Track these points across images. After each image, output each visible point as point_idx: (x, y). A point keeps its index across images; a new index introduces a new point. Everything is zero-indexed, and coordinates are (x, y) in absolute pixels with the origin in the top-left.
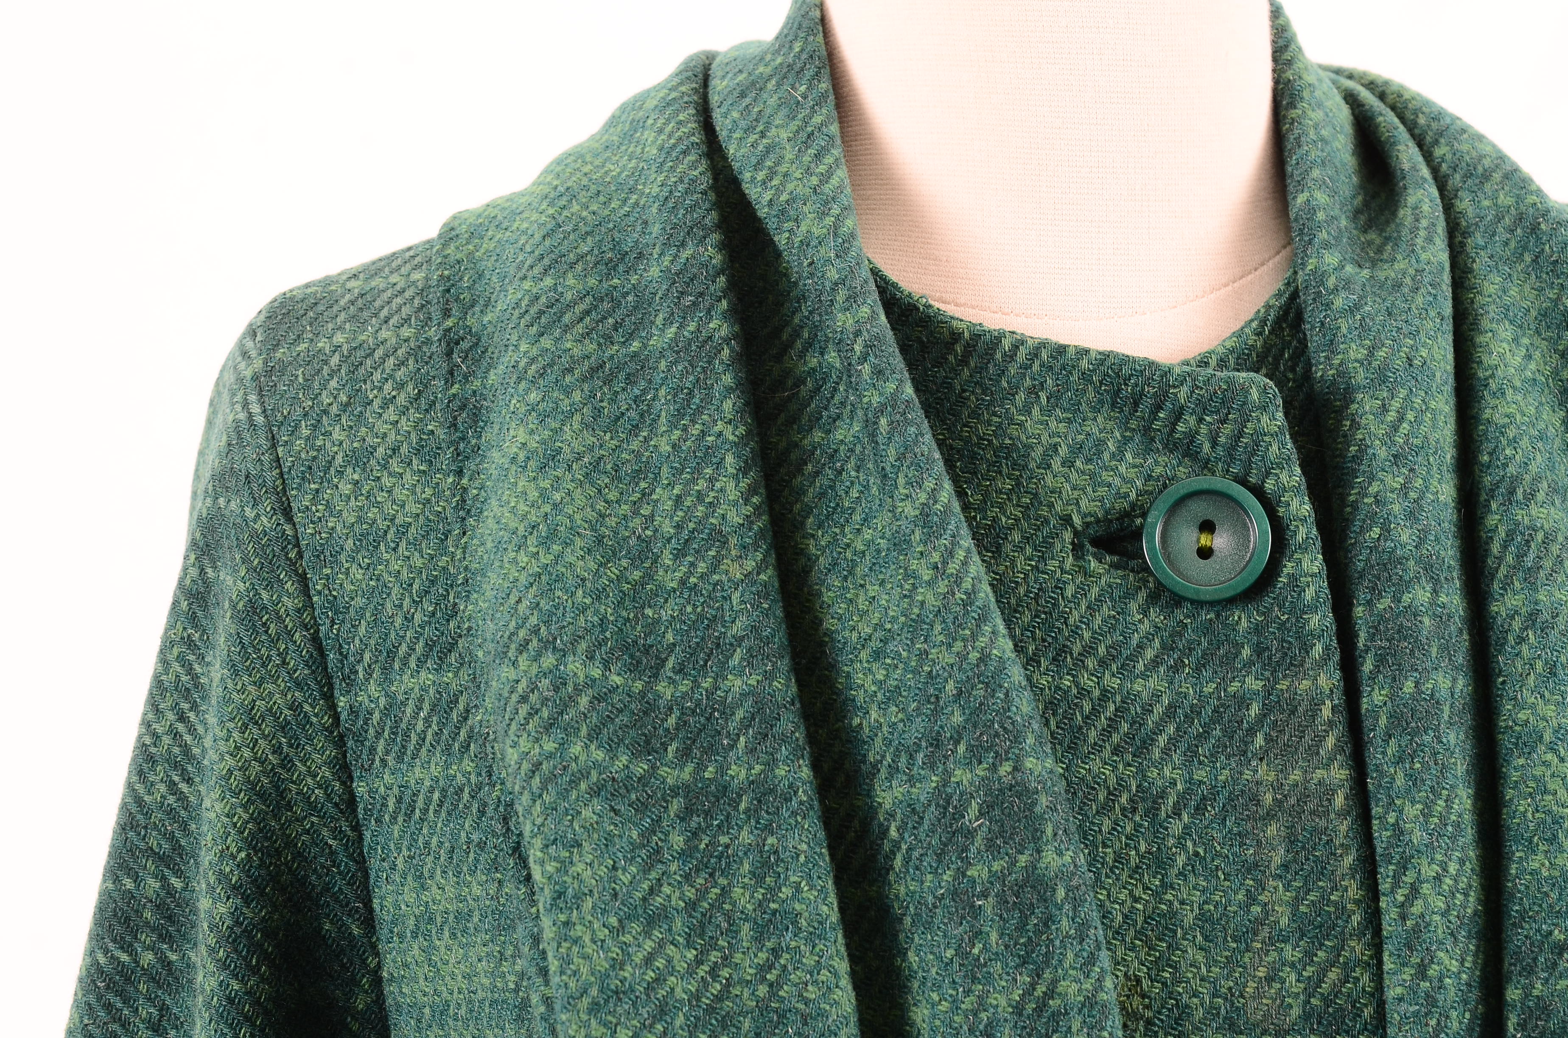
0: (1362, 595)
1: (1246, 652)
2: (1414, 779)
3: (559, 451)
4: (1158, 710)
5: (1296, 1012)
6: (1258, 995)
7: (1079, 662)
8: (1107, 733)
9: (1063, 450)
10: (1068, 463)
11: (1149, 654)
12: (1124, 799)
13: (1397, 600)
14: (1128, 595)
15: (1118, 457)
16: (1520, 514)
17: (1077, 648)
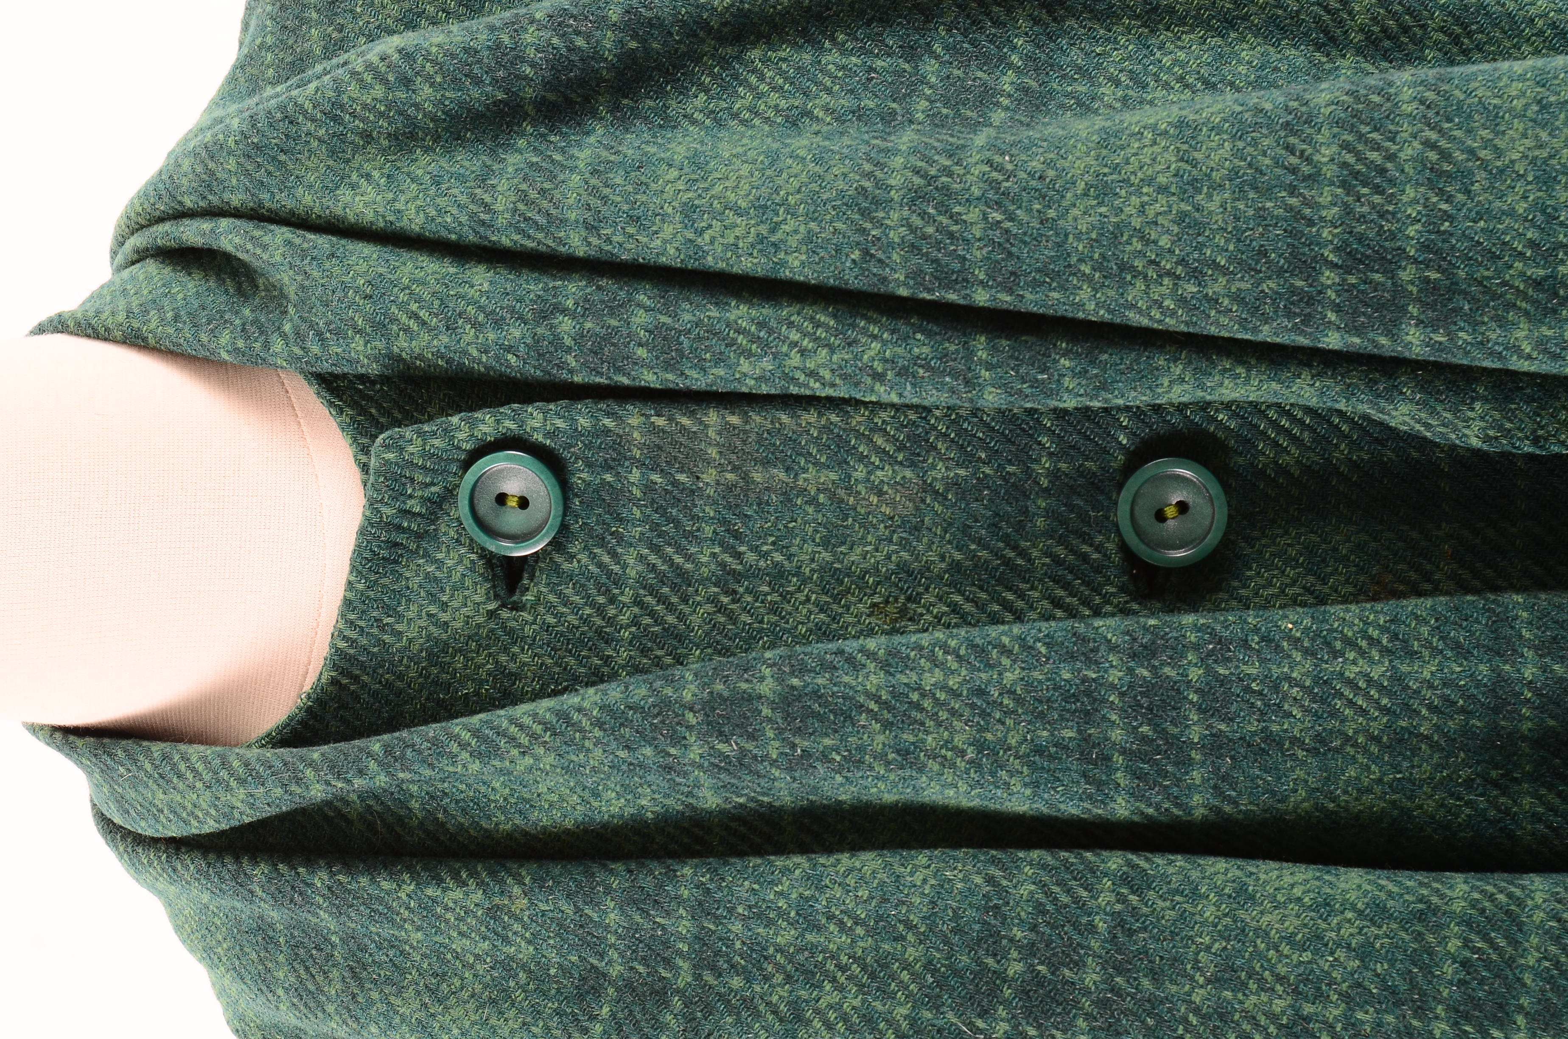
0: (564, 375)
1: (608, 477)
2: (719, 360)
3: (419, 1022)
4: (653, 558)
5: (908, 473)
6: (893, 504)
7: (611, 621)
8: (670, 608)
9: (433, 609)
10: (444, 606)
11: (606, 559)
12: (725, 600)
13: (569, 350)
14: (556, 569)
15: (440, 564)
16: (501, 221)
17: (599, 622)
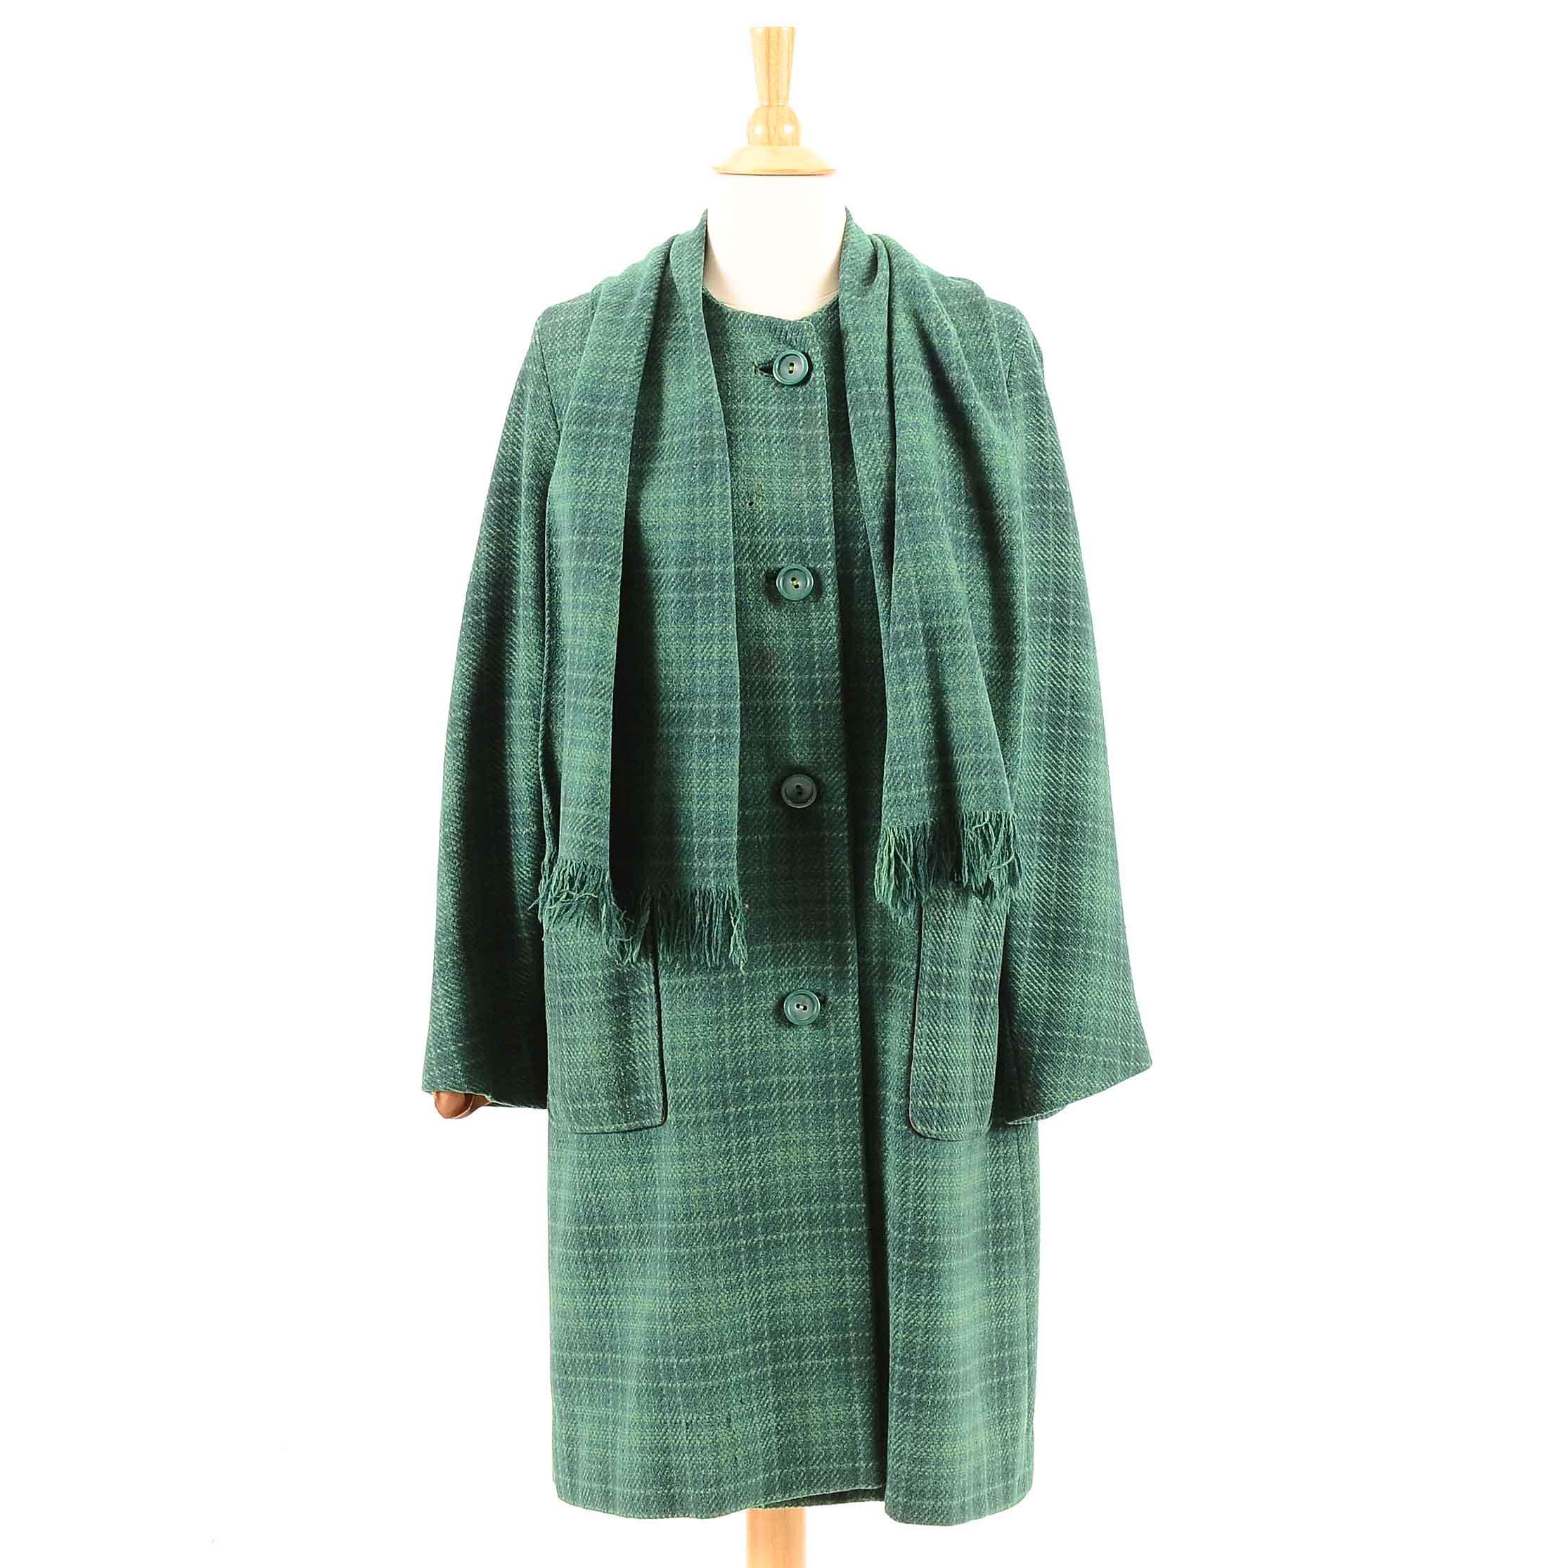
4: (774, 415)
5: (805, 495)
6: (795, 491)
7: (753, 402)
8: (758, 421)
9: (754, 344)
10: (755, 348)
11: (773, 400)
12: (761, 438)
14: (769, 383)
15: (770, 345)
17: (752, 398)
